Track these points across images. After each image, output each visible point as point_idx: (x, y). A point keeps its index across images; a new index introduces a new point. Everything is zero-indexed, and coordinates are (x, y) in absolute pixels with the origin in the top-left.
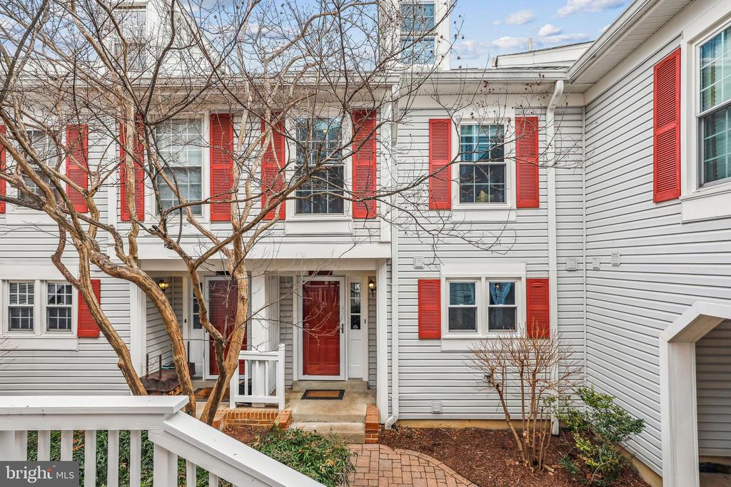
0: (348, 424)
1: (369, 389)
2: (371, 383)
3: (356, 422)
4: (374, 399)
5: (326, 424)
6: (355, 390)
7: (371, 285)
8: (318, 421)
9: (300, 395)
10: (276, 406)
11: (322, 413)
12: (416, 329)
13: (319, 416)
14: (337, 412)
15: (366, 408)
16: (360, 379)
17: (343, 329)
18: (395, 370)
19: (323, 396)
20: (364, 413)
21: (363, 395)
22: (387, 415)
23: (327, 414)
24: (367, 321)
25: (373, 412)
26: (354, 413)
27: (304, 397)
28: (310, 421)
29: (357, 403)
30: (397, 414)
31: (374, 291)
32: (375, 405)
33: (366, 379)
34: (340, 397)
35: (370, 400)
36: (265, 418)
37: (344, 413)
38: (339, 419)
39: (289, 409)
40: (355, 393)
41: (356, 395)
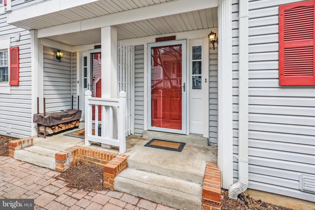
0: (183, 182)
1: (209, 145)
2: (212, 140)
3: (191, 181)
4: (214, 156)
5: (158, 177)
6: (195, 145)
7: (212, 37)
8: (151, 172)
9: (145, 142)
10: (117, 149)
11: (156, 163)
12: (276, 74)
13: (153, 166)
14: (171, 166)
15: (205, 166)
16: (201, 136)
17: (184, 88)
18: (244, 126)
19: (164, 146)
20: (202, 173)
21: (203, 151)
22: (231, 180)
23: (160, 166)
24: (208, 81)
25: (213, 173)
26: (190, 170)
27: (148, 145)
28: (144, 170)
29: (195, 158)
30: (246, 182)
31: (215, 44)
32: (216, 163)
33: (206, 135)
34: (180, 150)
35: (209, 157)
36: (105, 159)
37: (178, 168)
38: (173, 174)
39: (127, 154)
40: (196, 147)
41: (196, 150)
